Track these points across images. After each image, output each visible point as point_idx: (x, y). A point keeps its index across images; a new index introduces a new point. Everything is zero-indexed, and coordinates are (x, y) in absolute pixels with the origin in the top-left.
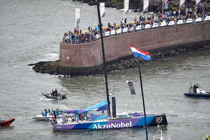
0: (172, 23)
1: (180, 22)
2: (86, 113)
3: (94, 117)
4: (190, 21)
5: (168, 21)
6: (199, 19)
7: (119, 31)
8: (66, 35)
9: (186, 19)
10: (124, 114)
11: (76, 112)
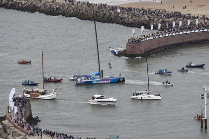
0: (170, 35)
1: (174, 34)
2: (90, 76)
3: (94, 78)
4: (177, 33)
5: (169, 34)
6: (181, 33)
7: (150, 38)
8: (129, 40)
9: (176, 33)
10: (106, 77)
11: (86, 76)
